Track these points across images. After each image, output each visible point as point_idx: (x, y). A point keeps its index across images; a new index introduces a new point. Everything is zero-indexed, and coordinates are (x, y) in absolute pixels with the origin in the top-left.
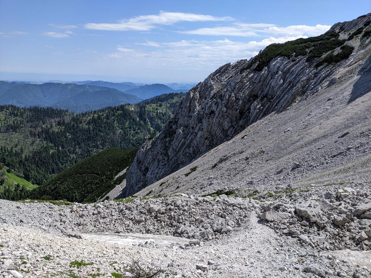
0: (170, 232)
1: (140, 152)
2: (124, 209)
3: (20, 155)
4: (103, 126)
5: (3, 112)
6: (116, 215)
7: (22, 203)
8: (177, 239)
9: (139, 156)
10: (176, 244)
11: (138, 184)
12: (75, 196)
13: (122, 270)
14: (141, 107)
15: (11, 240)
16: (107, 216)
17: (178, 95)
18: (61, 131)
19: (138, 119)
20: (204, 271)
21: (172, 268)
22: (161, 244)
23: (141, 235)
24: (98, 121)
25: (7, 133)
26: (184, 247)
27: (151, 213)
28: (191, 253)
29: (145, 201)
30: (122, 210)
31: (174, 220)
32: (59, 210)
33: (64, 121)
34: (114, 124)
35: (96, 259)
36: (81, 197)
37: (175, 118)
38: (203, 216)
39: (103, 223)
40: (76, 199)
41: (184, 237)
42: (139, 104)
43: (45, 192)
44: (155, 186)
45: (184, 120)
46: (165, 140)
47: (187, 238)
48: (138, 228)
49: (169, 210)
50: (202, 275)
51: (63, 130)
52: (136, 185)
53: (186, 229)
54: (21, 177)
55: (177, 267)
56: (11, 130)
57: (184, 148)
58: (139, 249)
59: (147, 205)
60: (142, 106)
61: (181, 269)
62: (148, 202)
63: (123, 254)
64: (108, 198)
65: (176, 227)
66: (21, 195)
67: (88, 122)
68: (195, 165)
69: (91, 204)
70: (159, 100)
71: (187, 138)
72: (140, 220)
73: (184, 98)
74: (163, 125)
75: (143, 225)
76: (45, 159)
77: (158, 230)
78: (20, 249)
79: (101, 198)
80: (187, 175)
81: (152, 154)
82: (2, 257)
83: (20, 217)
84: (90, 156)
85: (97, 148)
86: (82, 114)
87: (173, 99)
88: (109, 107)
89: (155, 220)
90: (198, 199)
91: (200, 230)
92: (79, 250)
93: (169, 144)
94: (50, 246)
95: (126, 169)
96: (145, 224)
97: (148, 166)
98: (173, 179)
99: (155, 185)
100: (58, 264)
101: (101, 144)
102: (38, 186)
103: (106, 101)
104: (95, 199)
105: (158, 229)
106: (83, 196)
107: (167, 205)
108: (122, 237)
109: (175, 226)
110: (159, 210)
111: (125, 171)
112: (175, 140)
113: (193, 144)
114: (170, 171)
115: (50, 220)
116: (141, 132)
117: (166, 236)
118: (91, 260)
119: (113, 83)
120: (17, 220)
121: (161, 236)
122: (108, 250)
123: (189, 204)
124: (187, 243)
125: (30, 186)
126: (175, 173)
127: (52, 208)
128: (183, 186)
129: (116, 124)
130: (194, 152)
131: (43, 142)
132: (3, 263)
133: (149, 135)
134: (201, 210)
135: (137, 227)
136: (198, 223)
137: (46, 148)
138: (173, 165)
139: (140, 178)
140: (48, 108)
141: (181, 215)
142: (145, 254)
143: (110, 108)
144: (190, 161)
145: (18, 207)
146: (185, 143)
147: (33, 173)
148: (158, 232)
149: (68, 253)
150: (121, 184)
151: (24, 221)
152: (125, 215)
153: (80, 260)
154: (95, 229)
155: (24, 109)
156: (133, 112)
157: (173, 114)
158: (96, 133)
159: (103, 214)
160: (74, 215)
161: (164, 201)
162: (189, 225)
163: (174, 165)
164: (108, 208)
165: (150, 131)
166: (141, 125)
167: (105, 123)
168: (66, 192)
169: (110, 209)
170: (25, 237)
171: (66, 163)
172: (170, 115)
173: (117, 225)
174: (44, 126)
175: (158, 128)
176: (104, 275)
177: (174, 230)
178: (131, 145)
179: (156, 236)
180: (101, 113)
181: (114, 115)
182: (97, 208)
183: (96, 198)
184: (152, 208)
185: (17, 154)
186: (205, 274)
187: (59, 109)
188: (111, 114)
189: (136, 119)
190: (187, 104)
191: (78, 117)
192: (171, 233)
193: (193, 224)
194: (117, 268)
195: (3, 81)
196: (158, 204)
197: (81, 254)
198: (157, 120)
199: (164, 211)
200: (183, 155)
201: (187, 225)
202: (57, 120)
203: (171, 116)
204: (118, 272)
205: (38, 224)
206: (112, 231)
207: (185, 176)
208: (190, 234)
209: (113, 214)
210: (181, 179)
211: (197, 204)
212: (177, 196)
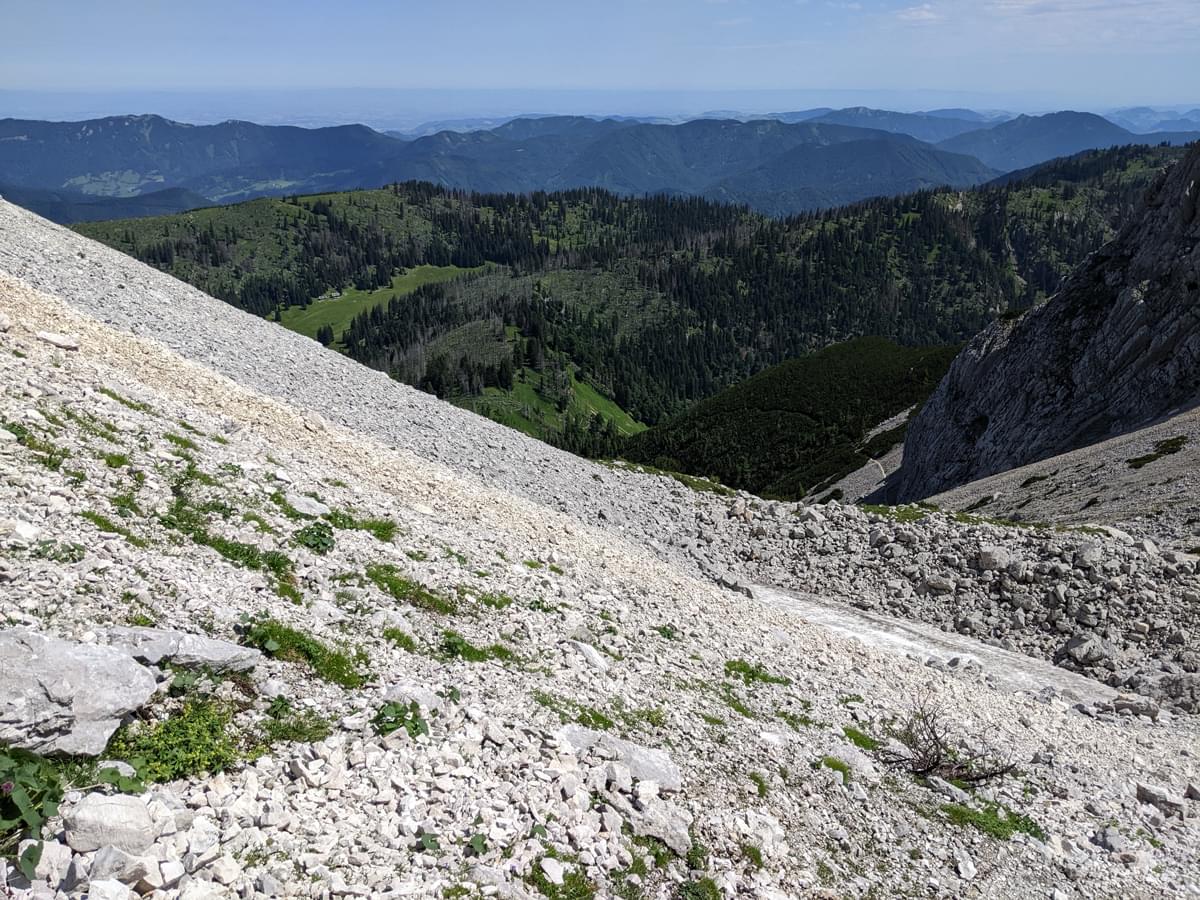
0: (1042, 647)
1: (964, 359)
2: (891, 539)
3: (608, 335)
4: (849, 261)
5: (576, 209)
6: (861, 552)
7: (606, 468)
8: (1065, 679)
9: (959, 374)
10: (1064, 693)
11: (941, 467)
12: (742, 472)
13: (877, 727)
14: (992, 198)
15: (580, 560)
16: (832, 550)
17: (1148, 153)
18: (722, 272)
19: (973, 243)
20: (1168, 815)
21: (1049, 770)
22: (1007, 679)
23: (937, 633)
24: (836, 244)
25: (582, 271)
26: (1093, 710)
27: (981, 571)
28: (1120, 740)
29: (966, 527)
30: (881, 542)
31: (1064, 611)
32: (698, 505)
33: (732, 242)
34: (886, 257)
35: (799, 671)
36: (758, 478)
37: (1121, 243)
38: (1187, 621)
39: (818, 567)
40: (743, 481)
41: (1096, 676)
42: (983, 190)
43: (662, 446)
44: (1003, 485)
45: (1160, 254)
46: (1066, 323)
47: (1106, 682)
48: (928, 610)
49: (1050, 573)
50: (1163, 828)
51: (726, 270)
52: (937, 469)
53: (1106, 652)
54: (607, 397)
55: (1069, 773)
56: (594, 263)
57: (1140, 360)
58: (934, 678)
59: (969, 542)
60: (993, 196)
61: (1085, 785)
62: (974, 531)
63: (881, 680)
64: (837, 495)
65: (1067, 637)
66: (603, 446)
67: (802, 249)
68: (1179, 432)
69: (788, 504)
70: (1065, 173)
71: (1161, 324)
72: (939, 586)
73: (1171, 167)
74: (1068, 267)
75: (947, 602)
76: (671, 354)
77: (999, 632)
78: (601, 591)
79: (817, 491)
80: (1136, 464)
81: (1009, 373)
82: (561, 600)
83: (599, 503)
84: (796, 356)
85: (823, 334)
86: (788, 221)
87: (1124, 169)
88: (877, 199)
89: (993, 596)
90: (1176, 558)
91: (1165, 669)
92: (749, 632)
93: (1081, 340)
94: (674, 600)
95: (908, 411)
96: (956, 602)
97: (987, 411)
98: (1079, 468)
99: (1005, 479)
100: (693, 657)
101: (835, 322)
102: (647, 429)
103: (870, 176)
104: (797, 491)
105: (1000, 628)
106: (764, 477)
107: (1045, 554)
108: (875, 624)
109: (1067, 632)
110: (1012, 569)
111: (902, 417)
112: (1108, 327)
113: (1183, 349)
114: (1068, 440)
115: (672, 528)
116: (978, 290)
117: (1025, 658)
118: (786, 672)
119: (901, 114)
120: (591, 511)
121: (1009, 653)
122: (833, 655)
123: (1133, 567)
124: (1105, 701)
125: (628, 426)
126: (1088, 450)
127: (679, 495)
128: (1114, 500)
129: (892, 258)
130: (1181, 380)
131: (670, 304)
132: (563, 618)
133: (1007, 303)
134: (1179, 601)
135: (927, 605)
136: (1161, 642)
137: (675, 321)
138: (1085, 420)
139: (953, 447)
140: (692, 200)
141: (1093, 600)
142: (953, 697)
143: (881, 204)
144: (1159, 415)
145: (595, 477)
146: (1150, 341)
147: (637, 390)
148: (999, 637)
149: (719, 631)
150: (885, 459)
151: (609, 516)
152: (892, 560)
153: (753, 661)
154: (793, 580)
155: (630, 202)
156: (959, 219)
157: (1114, 227)
158: (824, 285)
159: (819, 541)
160: (736, 526)
161: (1034, 540)
162: (1122, 640)
163: (1089, 422)
164: (837, 526)
165: (1012, 286)
166: (980, 264)
167: (857, 253)
168: (718, 456)
169: (845, 530)
170: (615, 560)
171: (726, 370)
172: (1102, 231)
173: (860, 583)
174: (676, 255)
175: (1043, 278)
176: (821, 726)
177: (1060, 646)
178: (934, 333)
179: (991, 650)
180: (847, 217)
181: (890, 225)
182: (804, 519)
183: (802, 489)
184: (988, 554)
185: (604, 333)
186: (1173, 828)
187: (722, 203)
188: (880, 223)
189: (967, 242)
190: (1183, 191)
191: (776, 228)
192: (1047, 652)
193: (1139, 641)
194: (862, 717)
195: (582, 117)
196: (1009, 547)
197: (756, 644)
198: (1045, 248)
199: (1031, 573)
200: (1134, 387)
201: (1113, 638)
202: (714, 236)
203: (1106, 236)
204: (863, 728)
205: (641, 533)
206: (845, 598)
207: (1127, 465)
208: (1119, 674)
209: (853, 548)
210: (1109, 476)
211: (1168, 574)
212: (1088, 531)
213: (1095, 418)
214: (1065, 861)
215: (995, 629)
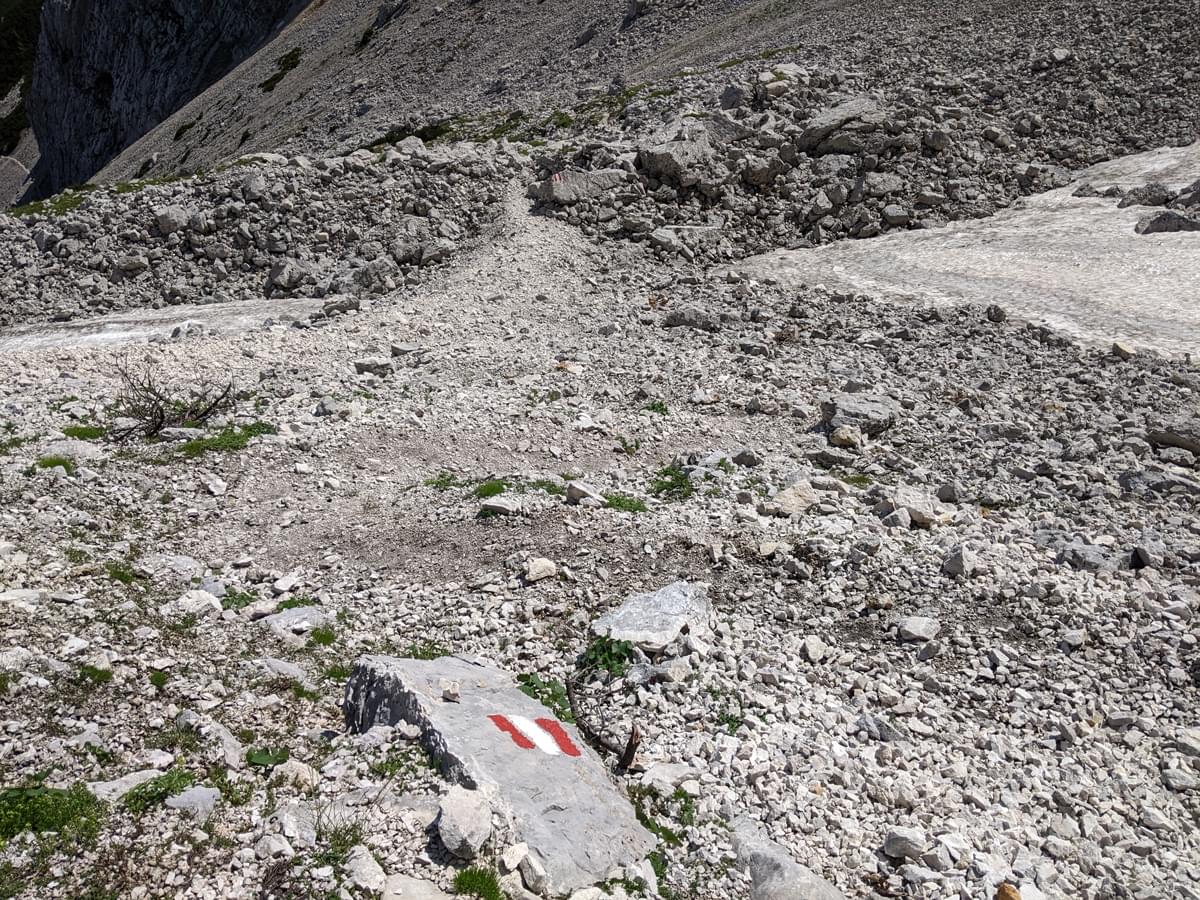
0: (250, 288)
1: (52, 9)
2: (60, 236)
6: (33, 263)
9: (55, 30)
10: (281, 318)
11: (85, 142)
13: (100, 415)
20: (381, 375)
21: (274, 382)
26: (307, 322)
27: (165, 237)
28: (333, 335)
29: (131, 196)
30: (51, 244)
31: (256, 247)
38: (354, 218)
41: (304, 294)
44: (156, 142)
47: (314, 297)
48: (132, 294)
49: (228, 215)
50: (376, 385)
52: (82, 147)
53: (303, 270)
55: (291, 376)
58: (152, 351)
59: (141, 211)
61: (306, 379)
62: (141, 198)
63: (96, 374)
65: (268, 270)
68: (292, 44)
72: (132, 267)
75: (148, 280)
77: (208, 289)
80: (268, 86)
89: (187, 257)
90: (327, 164)
91: (353, 266)
95: (18, 88)
96: (156, 275)
97: (106, 67)
98: (220, 105)
99: (155, 137)
105: (207, 285)
107: (217, 199)
108: (84, 330)
109: (265, 265)
110: (193, 223)
114: (198, 78)
117: (240, 303)
121: (224, 304)
122: (33, 372)
123: (296, 185)
124: (316, 311)
126: (220, 84)
128: (263, 128)
134: (342, 202)
135: (128, 290)
136: (342, 244)
138: (205, 53)
139: (88, 116)
141: (275, 228)
142: (176, 360)
144: (269, 31)
148: (210, 294)
150: (18, 151)
152: (72, 258)
161: (201, 188)
162: (312, 254)
163: (210, 54)
173: (49, 295)
176: (35, 439)
177: (265, 280)
179: (207, 309)
184: (164, 217)
186: (385, 382)
192: (257, 290)
193: (325, 250)
194: (80, 415)
196: (181, 203)
199: (212, 222)
201: (304, 255)
204: (86, 422)
206: (40, 318)
207: (261, 90)
208: (321, 285)
209: (23, 260)
210: (249, 106)
211: (326, 181)
212: (245, 163)
213: (214, 49)
214: (298, 440)
215: (203, 288)
